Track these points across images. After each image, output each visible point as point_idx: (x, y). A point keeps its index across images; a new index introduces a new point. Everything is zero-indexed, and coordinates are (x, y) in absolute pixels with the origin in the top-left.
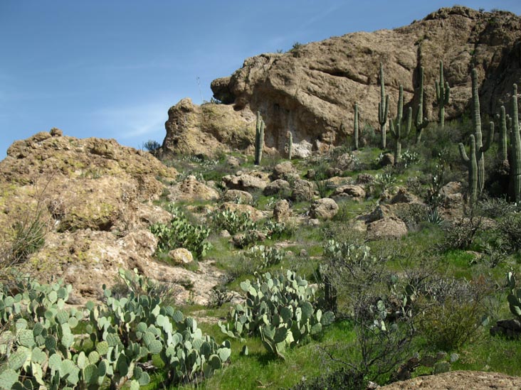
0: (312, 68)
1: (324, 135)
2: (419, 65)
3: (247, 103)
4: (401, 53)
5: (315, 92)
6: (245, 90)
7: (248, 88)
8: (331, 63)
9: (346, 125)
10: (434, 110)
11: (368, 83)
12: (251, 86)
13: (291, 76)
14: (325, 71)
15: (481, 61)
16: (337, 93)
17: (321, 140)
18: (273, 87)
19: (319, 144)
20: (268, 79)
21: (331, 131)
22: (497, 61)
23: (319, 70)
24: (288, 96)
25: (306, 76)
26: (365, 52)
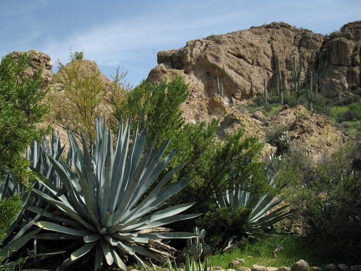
0: (228, 52)
1: (236, 94)
2: (274, 55)
3: (191, 70)
4: (265, 47)
5: (232, 67)
6: (191, 61)
7: (193, 61)
8: (237, 50)
9: (247, 89)
10: (288, 83)
11: (252, 64)
12: (194, 59)
13: (219, 56)
14: (234, 55)
15: (306, 57)
16: (242, 69)
17: (234, 97)
18: (209, 62)
19: (234, 100)
20: (205, 56)
21: (239, 92)
22: (314, 59)
23: (231, 53)
24: (219, 68)
25: (226, 57)
26: (250, 45)
